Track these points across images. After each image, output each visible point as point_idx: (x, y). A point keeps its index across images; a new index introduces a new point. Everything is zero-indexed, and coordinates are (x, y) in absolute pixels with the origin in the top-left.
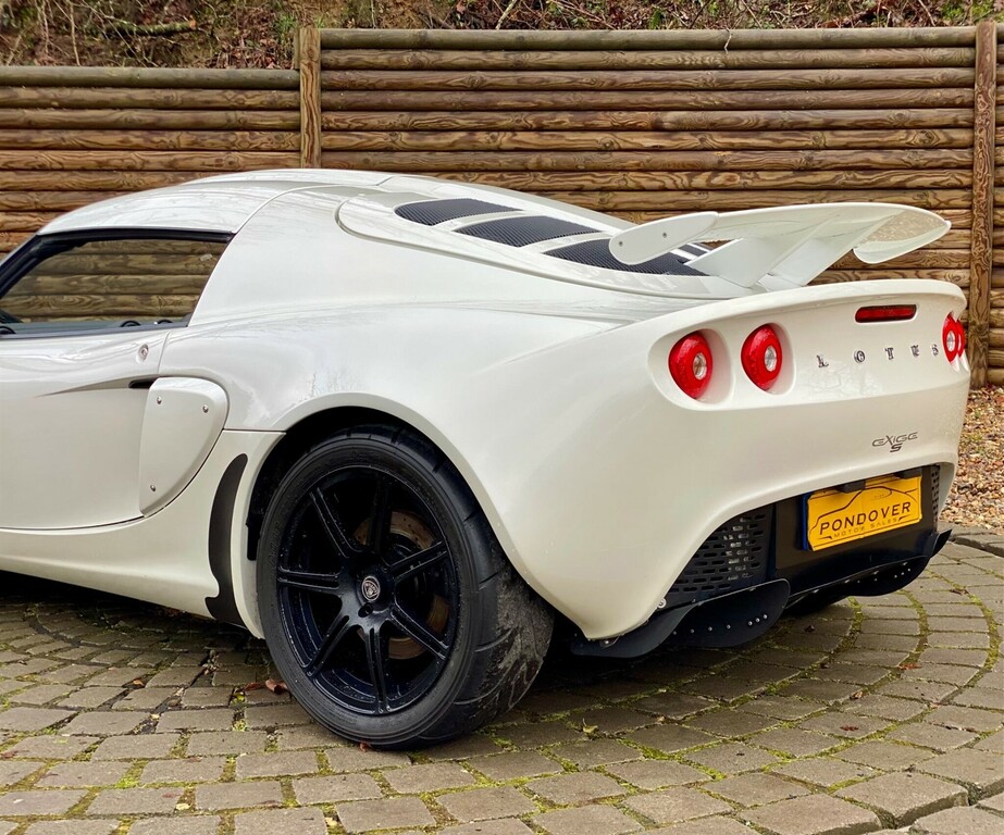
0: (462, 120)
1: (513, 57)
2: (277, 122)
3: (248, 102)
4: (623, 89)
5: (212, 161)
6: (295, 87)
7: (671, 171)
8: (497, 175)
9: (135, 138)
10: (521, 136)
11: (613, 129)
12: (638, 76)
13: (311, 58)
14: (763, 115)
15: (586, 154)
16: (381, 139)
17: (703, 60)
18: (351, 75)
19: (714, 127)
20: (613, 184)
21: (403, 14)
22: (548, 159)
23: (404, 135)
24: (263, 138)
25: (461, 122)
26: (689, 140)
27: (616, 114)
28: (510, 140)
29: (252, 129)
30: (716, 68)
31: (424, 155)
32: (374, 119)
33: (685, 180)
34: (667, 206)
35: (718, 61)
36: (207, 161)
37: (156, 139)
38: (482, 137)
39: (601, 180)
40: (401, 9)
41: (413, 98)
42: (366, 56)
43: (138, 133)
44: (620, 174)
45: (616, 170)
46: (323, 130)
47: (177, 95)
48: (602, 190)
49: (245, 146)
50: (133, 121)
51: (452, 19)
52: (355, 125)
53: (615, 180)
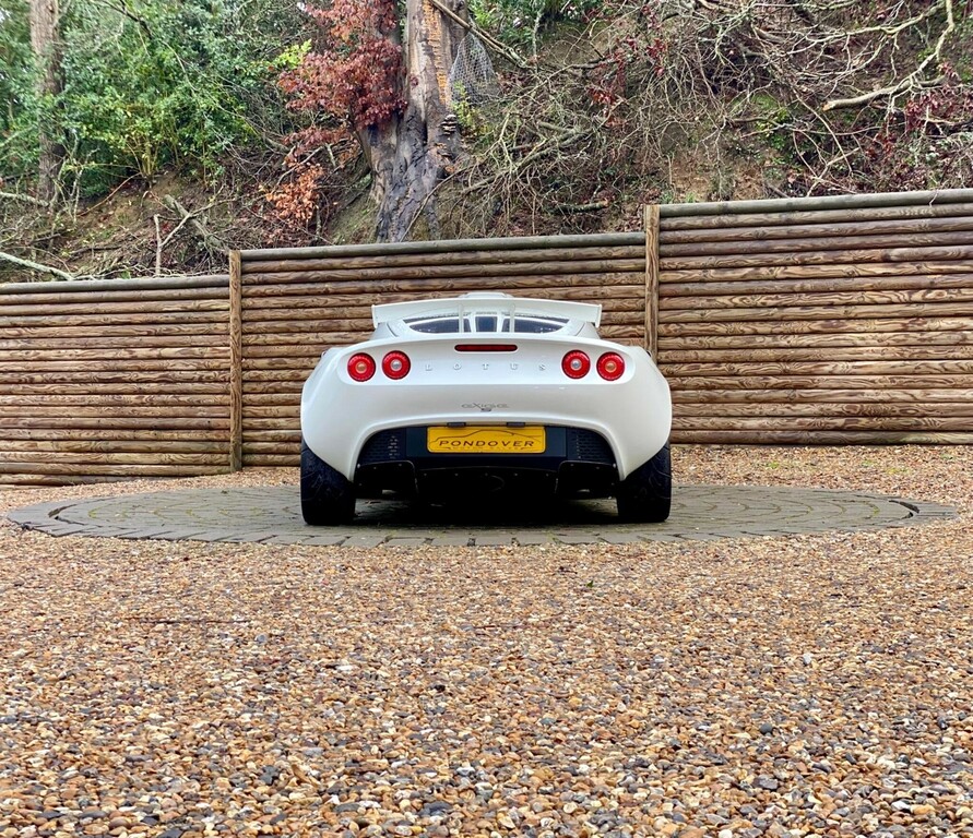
0: (750, 260)
1: (784, 216)
2: (632, 266)
3: (614, 254)
4: (862, 234)
5: (591, 293)
7: (897, 290)
8: (774, 296)
9: (546, 280)
10: (791, 269)
11: (855, 262)
12: (872, 225)
13: (652, 224)
15: (836, 280)
16: (697, 274)
17: (919, 211)
18: (679, 234)
19: (927, 258)
20: (854, 300)
21: (750, 187)
22: (809, 285)
23: (712, 271)
24: (623, 277)
25: (750, 261)
26: (909, 268)
27: (857, 252)
28: (783, 272)
29: (616, 271)
30: (929, 217)
31: (725, 284)
32: (693, 261)
33: (907, 297)
34: (893, 314)
35: (931, 212)
36: (588, 293)
37: (558, 280)
38: (764, 271)
39: (845, 297)
40: (749, 183)
41: (718, 246)
42: (688, 221)
43: (548, 277)
44: (860, 293)
45: (857, 291)
46: (660, 270)
47: (572, 252)
48: (847, 305)
49: (612, 282)
50: (545, 269)
51: (785, 187)
52: (680, 266)
53: (855, 297)
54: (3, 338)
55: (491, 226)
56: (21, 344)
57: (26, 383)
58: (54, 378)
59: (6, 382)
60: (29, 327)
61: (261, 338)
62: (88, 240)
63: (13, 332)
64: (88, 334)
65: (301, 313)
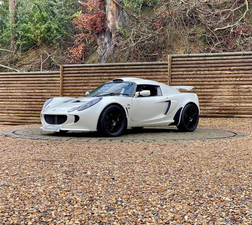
0: (195, 69)
1: (204, 58)
2: (164, 70)
3: (160, 67)
4: (224, 63)
5: (154, 77)
6: (167, 65)
7: (233, 78)
8: (201, 79)
10: (205, 72)
11: (222, 70)
12: (226, 61)
13: (170, 60)
14: (250, 67)
15: (217, 75)
16: (181, 73)
17: (239, 57)
18: (176, 62)
19: (240, 70)
22: (210, 76)
23: (185, 72)
24: (162, 73)
26: (236, 72)
27: (222, 68)
28: (203, 73)
29: (160, 72)
31: (188, 75)
32: (180, 69)
33: (235, 79)
34: (231, 84)
35: (242, 58)
37: (145, 74)
38: (198, 72)
39: (219, 79)
40: (195, 49)
41: (187, 66)
42: (179, 59)
43: (143, 73)
45: (222, 78)
46: (172, 71)
47: (149, 66)
48: (220, 81)
49: (159, 74)
50: (142, 71)
52: (177, 71)
53: (222, 79)
54: (1, 87)
55: (128, 59)
56: (6, 88)
57: (7, 98)
58: (14, 97)
59: (2, 98)
60: (8, 84)
61: (68, 88)
62: (23, 62)
63: (4, 85)
64: (23, 86)
65: (79, 81)
